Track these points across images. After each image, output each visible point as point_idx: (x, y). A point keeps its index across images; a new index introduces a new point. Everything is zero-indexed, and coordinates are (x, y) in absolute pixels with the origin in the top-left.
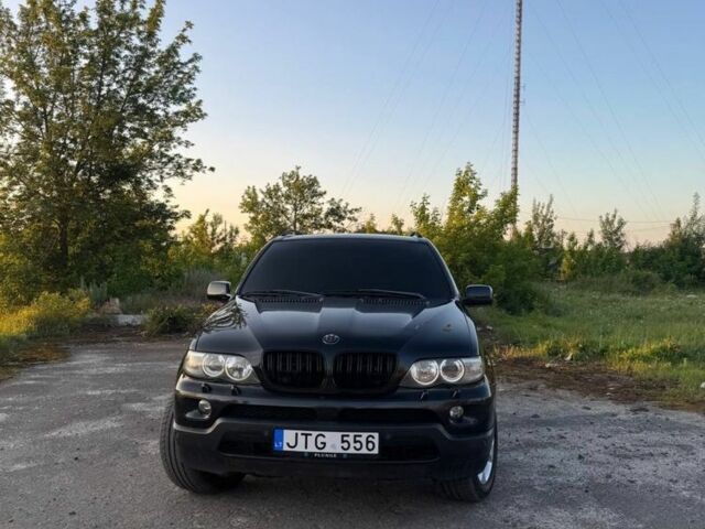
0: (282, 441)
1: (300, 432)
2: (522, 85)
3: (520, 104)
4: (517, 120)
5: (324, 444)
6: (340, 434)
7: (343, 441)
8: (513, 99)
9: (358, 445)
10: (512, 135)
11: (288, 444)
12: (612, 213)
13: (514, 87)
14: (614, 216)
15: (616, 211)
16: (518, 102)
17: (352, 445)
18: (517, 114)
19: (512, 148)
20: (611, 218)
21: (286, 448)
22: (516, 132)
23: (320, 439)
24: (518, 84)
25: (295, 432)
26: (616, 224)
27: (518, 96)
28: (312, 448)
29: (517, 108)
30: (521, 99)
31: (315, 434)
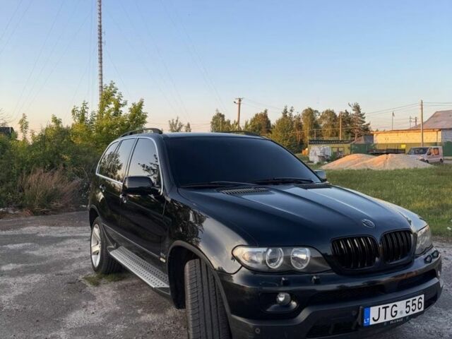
0: (369, 317)
1: (381, 307)
2: (103, 31)
3: (103, 44)
4: (101, 55)
5: (396, 312)
6: (405, 301)
7: (407, 307)
8: (98, 40)
9: (414, 307)
10: (98, 65)
11: (373, 319)
12: (175, 119)
13: (97, 32)
14: (177, 121)
15: (178, 118)
16: (101, 42)
17: (411, 308)
18: (101, 50)
19: (98, 73)
20: (175, 122)
21: (372, 322)
22: (101, 62)
23: (395, 309)
24: (100, 30)
25: (378, 307)
26: (178, 126)
27: (101, 38)
28: (389, 318)
29: (101, 46)
30: (103, 40)
31: (391, 305)
